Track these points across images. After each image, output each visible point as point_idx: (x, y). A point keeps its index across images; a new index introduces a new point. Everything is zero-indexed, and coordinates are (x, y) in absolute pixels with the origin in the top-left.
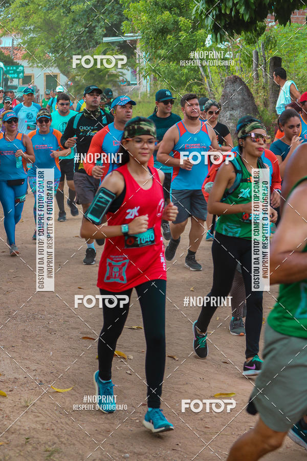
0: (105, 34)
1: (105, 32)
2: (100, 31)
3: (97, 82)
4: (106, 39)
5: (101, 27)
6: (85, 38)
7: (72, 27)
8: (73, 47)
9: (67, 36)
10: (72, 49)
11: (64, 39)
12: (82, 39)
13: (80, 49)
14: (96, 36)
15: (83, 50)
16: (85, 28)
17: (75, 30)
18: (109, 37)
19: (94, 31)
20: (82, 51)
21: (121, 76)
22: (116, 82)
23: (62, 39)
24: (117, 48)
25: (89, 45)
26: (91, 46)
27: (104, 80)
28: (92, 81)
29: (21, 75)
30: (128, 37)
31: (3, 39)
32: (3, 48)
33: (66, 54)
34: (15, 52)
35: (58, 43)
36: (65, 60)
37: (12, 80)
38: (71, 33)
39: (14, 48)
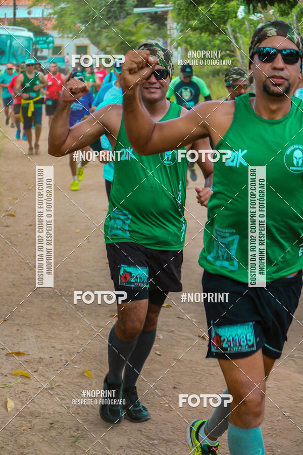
0: (136, 4)
1: (136, 2)
2: (130, 2)
4: (136, 10)
6: (116, 9)
12: (113, 9)
13: (111, 20)
14: (127, 7)
15: (114, 20)
18: (140, 7)
19: (125, 2)
24: (148, 19)
25: (120, 16)
26: (122, 17)
29: (51, 45)
30: (159, 8)
31: (33, 10)
32: (32, 18)
33: (96, 25)
34: (46, 22)
35: (88, 13)
36: (95, 31)
37: (42, 50)
38: (101, 3)
39: (44, 19)
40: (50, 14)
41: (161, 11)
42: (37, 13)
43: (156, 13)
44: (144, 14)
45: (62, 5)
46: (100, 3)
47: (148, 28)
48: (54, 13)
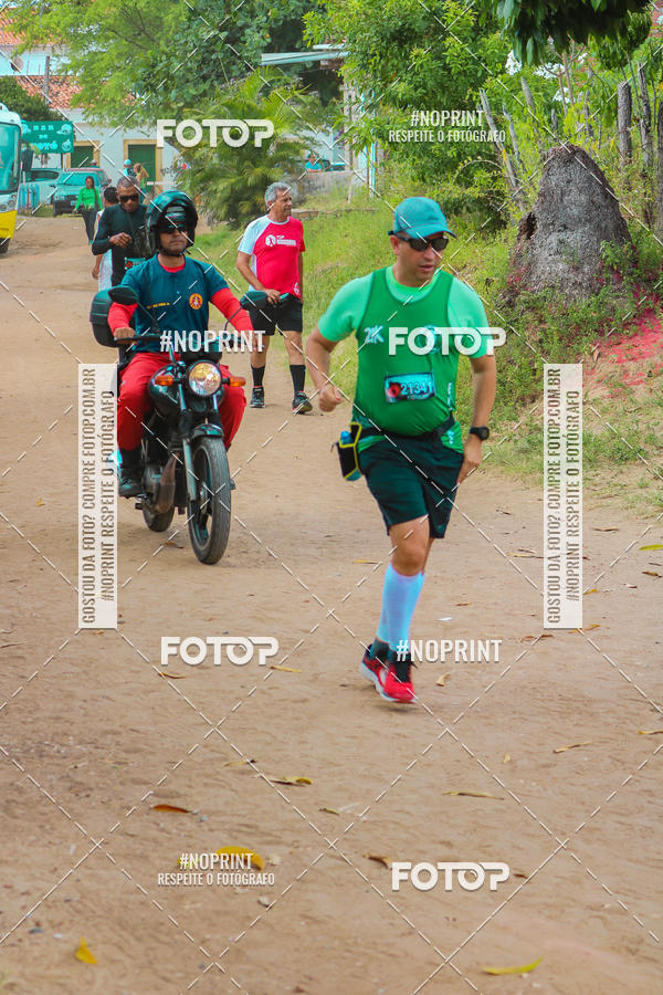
0: (269, 44)
1: (269, 40)
2: (255, 38)
3: (246, 163)
4: (268, 58)
5: (259, 28)
6: (220, 56)
7: (189, 27)
8: (190, 77)
9: (176, 50)
10: (188, 81)
11: (168, 58)
12: (213, 57)
13: (208, 82)
14: (247, 51)
15: (216, 83)
16: (221, 31)
17: (197, 36)
18: (279, 52)
19: (242, 38)
20: (212, 87)
21: (306, 148)
22: (292, 161)
23: (164, 58)
24: (297, 79)
25: (229, 72)
26: (234, 74)
27: (266, 157)
28: (236, 160)
29: (68, 143)
30: (322, 53)
31: (25, 58)
32: (22, 77)
33: (173, 94)
34: (54, 88)
35: (153, 66)
36: (173, 110)
37: (45, 153)
38: (186, 42)
39: (52, 80)
40: (65, 68)
41: (330, 60)
42: (33, 65)
43: (317, 63)
44: (287, 67)
45: (93, 48)
46: (182, 41)
47: (296, 101)
48: (75, 67)
